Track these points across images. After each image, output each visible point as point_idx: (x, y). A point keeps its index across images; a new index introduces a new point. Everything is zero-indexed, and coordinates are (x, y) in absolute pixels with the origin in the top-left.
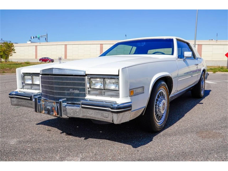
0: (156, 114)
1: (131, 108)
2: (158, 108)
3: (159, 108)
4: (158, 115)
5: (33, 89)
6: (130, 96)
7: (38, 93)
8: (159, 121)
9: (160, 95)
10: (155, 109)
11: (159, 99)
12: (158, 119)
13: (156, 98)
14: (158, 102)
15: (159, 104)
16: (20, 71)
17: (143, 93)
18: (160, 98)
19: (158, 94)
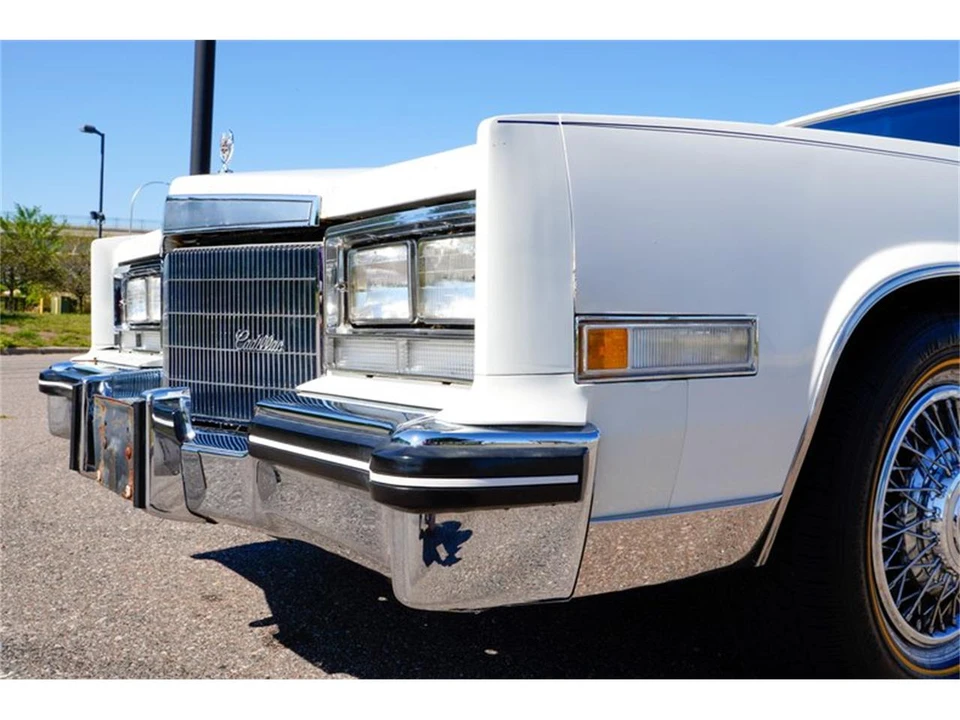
0: (890, 575)
1: (574, 479)
2: (920, 530)
3: (926, 523)
4: (913, 586)
5: (144, 348)
6: (581, 377)
7: (143, 368)
8: (925, 630)
9: (936, 428)
10: (886, 532)
11: (930, 455)
12: (916, 616)
13: (899, 442)
14: (918, 480)
15: (925, 495)
16: (107, 255)
17: (749, 372)
18: (936, 450)
19: (920, 409)
